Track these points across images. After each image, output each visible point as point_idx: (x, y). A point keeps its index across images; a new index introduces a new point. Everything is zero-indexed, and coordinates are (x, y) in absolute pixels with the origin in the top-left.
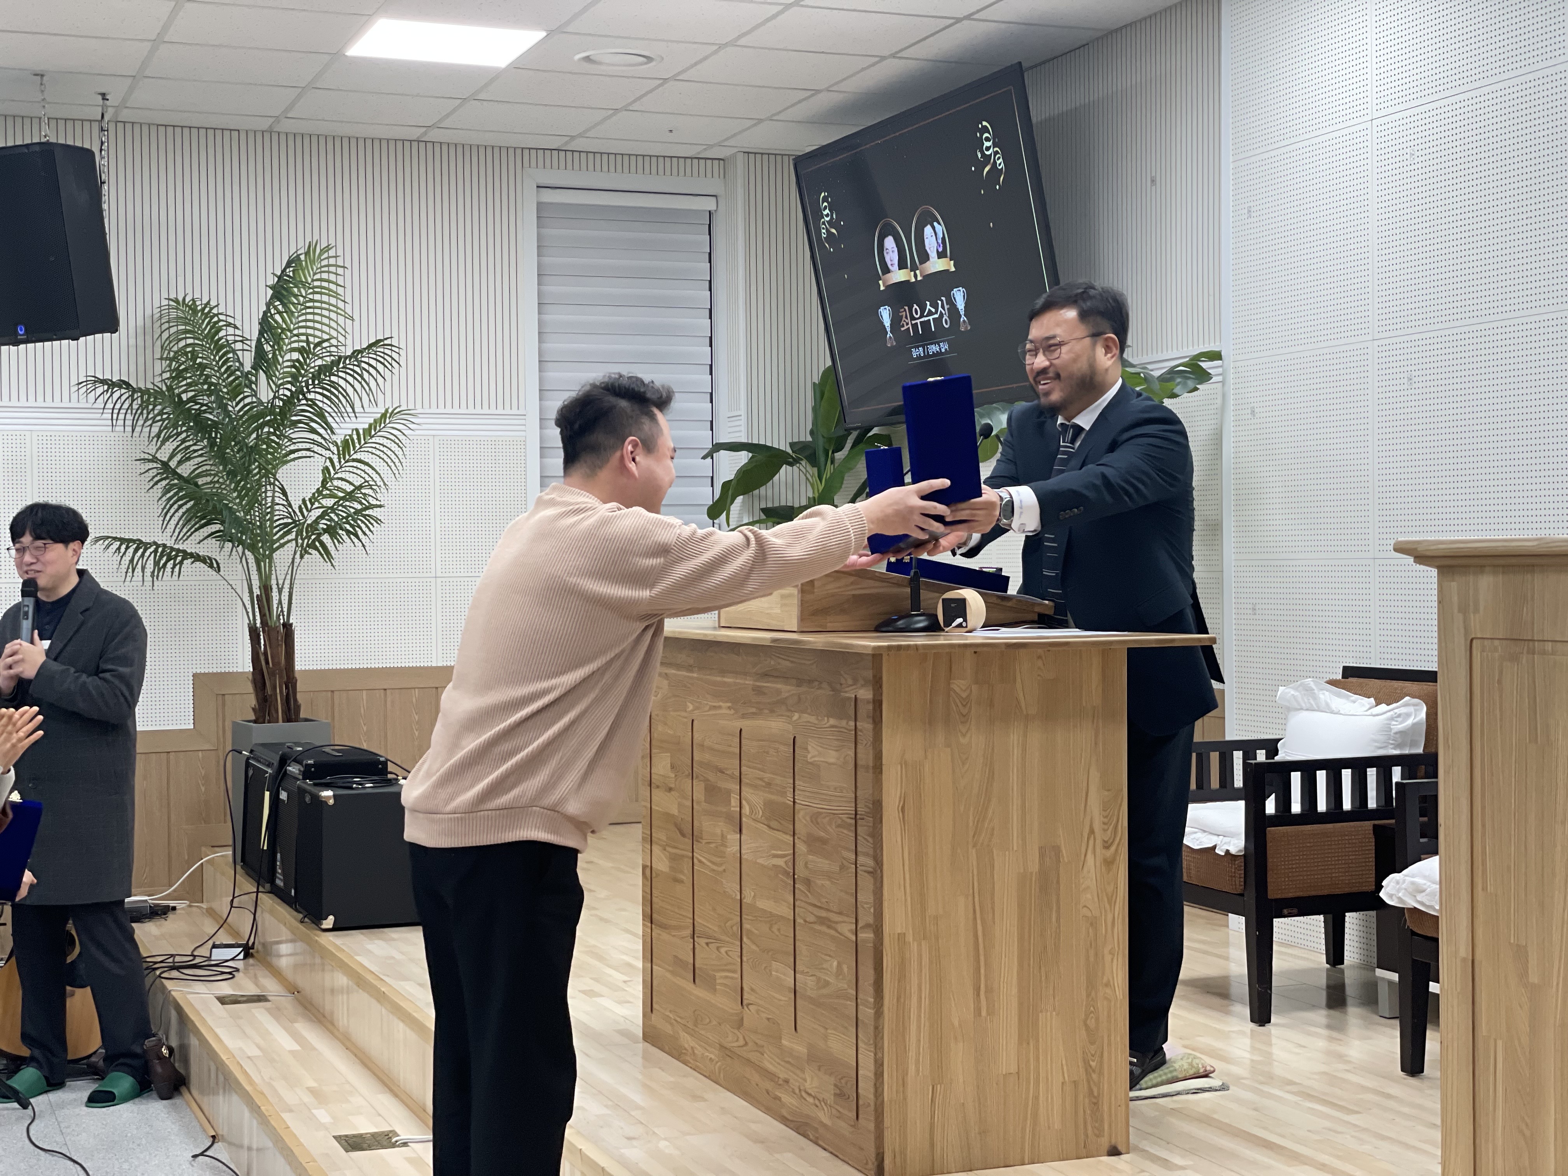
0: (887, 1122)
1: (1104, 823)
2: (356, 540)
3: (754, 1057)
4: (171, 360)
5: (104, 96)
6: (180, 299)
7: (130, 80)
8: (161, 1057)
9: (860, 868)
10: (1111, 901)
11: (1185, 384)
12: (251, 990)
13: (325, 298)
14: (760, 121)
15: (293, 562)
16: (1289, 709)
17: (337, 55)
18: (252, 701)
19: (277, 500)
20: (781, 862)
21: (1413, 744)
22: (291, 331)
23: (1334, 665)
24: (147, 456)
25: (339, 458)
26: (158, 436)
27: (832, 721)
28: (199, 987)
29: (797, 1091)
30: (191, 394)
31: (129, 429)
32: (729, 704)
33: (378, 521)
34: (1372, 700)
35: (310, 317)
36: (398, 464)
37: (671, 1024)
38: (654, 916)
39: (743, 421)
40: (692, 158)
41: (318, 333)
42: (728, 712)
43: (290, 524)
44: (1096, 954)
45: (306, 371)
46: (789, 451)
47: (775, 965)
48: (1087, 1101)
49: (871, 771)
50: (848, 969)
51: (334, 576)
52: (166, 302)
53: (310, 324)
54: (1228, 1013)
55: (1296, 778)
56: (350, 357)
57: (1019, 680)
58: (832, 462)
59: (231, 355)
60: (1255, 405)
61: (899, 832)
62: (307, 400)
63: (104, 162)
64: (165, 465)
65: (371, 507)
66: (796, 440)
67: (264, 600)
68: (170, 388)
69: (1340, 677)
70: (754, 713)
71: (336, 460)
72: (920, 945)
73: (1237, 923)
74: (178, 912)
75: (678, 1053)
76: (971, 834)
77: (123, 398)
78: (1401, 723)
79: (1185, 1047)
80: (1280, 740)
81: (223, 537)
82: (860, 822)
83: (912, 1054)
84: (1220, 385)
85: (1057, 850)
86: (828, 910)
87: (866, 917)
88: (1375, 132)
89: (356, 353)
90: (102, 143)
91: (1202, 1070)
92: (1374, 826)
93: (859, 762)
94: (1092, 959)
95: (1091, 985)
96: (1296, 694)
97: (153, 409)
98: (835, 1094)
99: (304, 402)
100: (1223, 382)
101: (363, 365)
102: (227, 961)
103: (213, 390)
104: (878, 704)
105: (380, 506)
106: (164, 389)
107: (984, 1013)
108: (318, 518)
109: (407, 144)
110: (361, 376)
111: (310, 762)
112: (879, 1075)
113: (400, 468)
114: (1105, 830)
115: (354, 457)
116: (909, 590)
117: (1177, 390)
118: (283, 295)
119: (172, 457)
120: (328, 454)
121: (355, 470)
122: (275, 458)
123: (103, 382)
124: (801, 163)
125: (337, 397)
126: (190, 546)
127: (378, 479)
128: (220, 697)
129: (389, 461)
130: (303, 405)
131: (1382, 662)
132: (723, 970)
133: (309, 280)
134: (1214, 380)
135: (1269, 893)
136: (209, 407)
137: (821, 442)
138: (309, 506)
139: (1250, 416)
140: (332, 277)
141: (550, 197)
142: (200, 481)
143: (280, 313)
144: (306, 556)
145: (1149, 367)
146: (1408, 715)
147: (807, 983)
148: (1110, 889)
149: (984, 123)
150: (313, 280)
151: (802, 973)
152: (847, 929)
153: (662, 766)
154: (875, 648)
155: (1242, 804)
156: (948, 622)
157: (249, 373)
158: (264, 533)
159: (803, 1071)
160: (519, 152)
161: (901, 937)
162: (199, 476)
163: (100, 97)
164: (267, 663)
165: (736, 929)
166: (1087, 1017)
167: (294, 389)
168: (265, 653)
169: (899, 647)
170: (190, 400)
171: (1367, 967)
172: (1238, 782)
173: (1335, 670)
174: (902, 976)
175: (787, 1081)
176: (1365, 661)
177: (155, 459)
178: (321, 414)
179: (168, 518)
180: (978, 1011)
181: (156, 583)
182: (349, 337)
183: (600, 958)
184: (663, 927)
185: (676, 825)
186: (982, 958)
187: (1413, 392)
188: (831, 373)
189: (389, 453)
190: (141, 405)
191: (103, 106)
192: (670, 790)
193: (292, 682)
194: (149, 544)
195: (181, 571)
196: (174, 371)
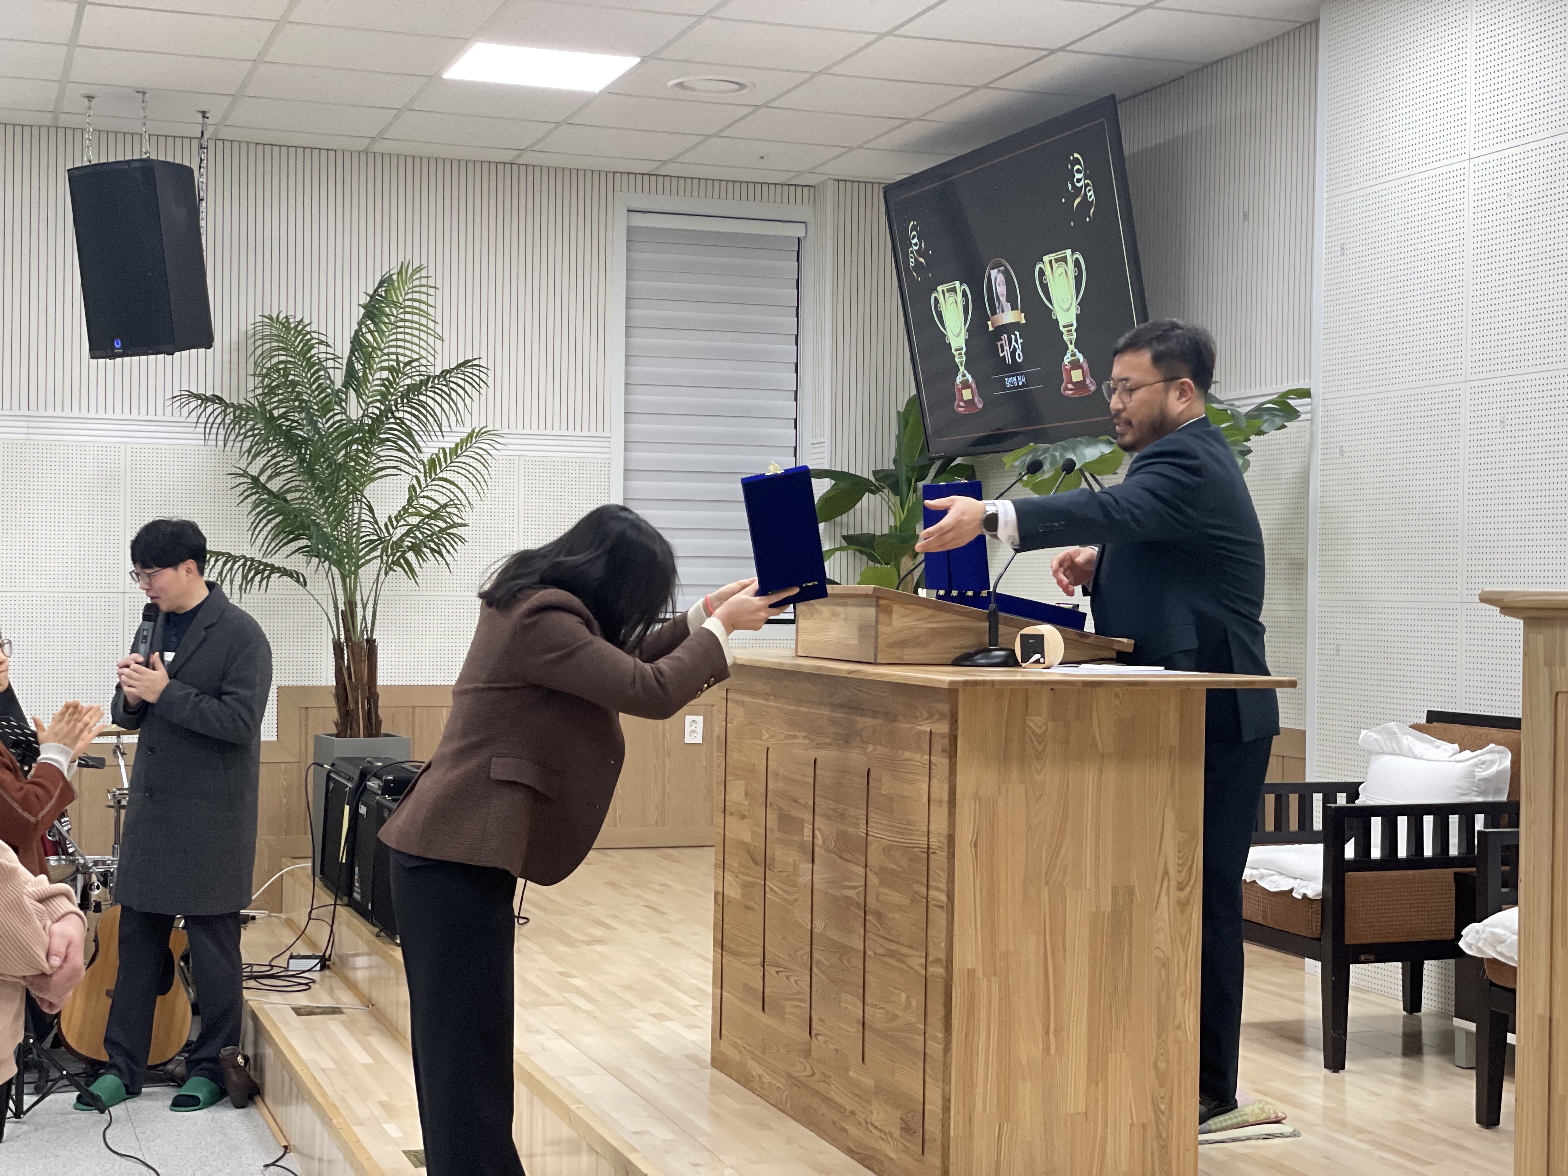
0: (952, 1159)
1: (1179, 865)
2: (439, 558)
3: (821, 1087)
4: (264, 376)
5: (204, 114)
6: (274, 316)
7: (230, 98)
8: (236, 1066)
9: (931, 902)
10: (1184, 942)
11: (1273, 422)
12: (327, 1002)
13: (416, 318)
14: (851, 149)
15: (378, 579)
16: (1371, 753)
17: (435, 78)
18: (334, 714)
19: (364, 517)
20: (852, 893)
21: (1497, 791)
22: (381, 350)
23: (1419, 709)
24: (238, 471)
25: (425, 477)
26: (249, 451)
27: (907, 755)
28: (275, 997)
29: (863, 1122)
30: (282, 410)
31: (221, 443)
32: (805, 734)
33: (463, 540)
34: (1456, 746)
35: (400, 336)
36: (483, 483)
37: (740, 1052)
38: (725, 942)
39: (826, 448)
40: (782, 185)
41: (408, 353)
42: (802, 741)
43: (376, 541)
44: (1168, 997)
45: (395, 389)
46: (872, 479)
47: (844, 996)
48: (1155, 1144)
49: (945, 806)
50: (916, 1002)
51: (417, 593)
52: (260, 319)
53: (401, 343)
54: (1301, 1058)
55: (1376, 822)
56: (439, 377)
57: (1095, 718)
58: (915, 491)
59: (322, 373)
60: (1344, 444)
61: (971, 867)
62: (395, 418)
63: (203, 179)
64: (255, 480)
65: (455, 525)
66: (879, 468)
67: (348, 616)
68: (262, 404)
69: (1424, 721)
70: (829, 744)
71: (422, 479)
72: (989, 981)
73: (1313, 968)
74: (257, 921)
75: (745, 1080)
76: (1044, 871)
77: (216, 413)
78: (1485, 770)
79: (1258, 1091)
80: (1361, 783)
81: (310, 552)
82: (932, 856)
83: (980, 1090)
84: (1308, 423)
85: (1130, 891)
86: (898, 943)
87: (937, 952)
88: (1472, 171)
89: (445, 373)
90: (201, 160)
91: (1273, 1116)
92: (1456, 874)
93: (932, 796)
94: (1164, 1000)
95: (1162, 1027)
96: (1379, 737)
97: (245, 425)
98: (902, 1129)
99: (392, 420)
100: (1311, 420)
101: (452, 385)
102: (304, 972)
103: (305, 407)
104: (953, 739)
105: (465, 525)
106: (256, 404)
107: (1053, 1052)
108: (404, 535)
109: (500, 167)
110: (449, 396)
111: (390, 778)
112: (946, 1109)
113: (485, 487)
114: (1179, 872)
115: (441, 475)
116: (987, 624)
117: (1264, 427)
118: (374, 314)
119: (262, 472)
120: (414, 472)
121: (441, 489)
122: (362, 476)
123: (197, 396)
124: (890, 191)
125: (425, 417)
126: (277, 560)
127: (463, 498)
128: (303, 710)
129: (475, 481)
130: (391, 424)
131: (1468, 707)
132: (791, 1000)
133: (401, 300)
134: (1303, 417)
135: (1346, 938)
136: (300, 424)
137: (904, 468)
138: (395, 523)
139: (1338, 455)
140: (424, 297)
141: (639, 221)
142: (289, 497)
143: (371, 332)
144: (391, 573)
145: (1237, 403)
146: (1492, 762)
147: (875, 1015)
148: (1184, 931)
149: (1076, 155)
150: (405, 300)
151: (872, 1005)
152: (916, 962)
153: (737, 793)
154: (952, 683)
155: (1320, 847)
156: (1026, 658)
157: (339, 390)
158: (350, 549)
159: (869, 1103)
160: (610, 176)
161: (971, 973)
162: (288, 491)
163: (200, 115)
164: (350, 678)
165: (806, 958)
166: (1157, 1060)
167: (383, 408)
168: (349, 668)
169: (975, 683)
170: (281, 416)
171: (1443, 1015)
172: (1318, 825)
173: (1419, 715)
174: (971, 1011)
175: (853, 1113)
176: (1450, 705)
177: (245, 474)
178: (409, 433)
179: (257, 532)
180: (1047, 1049)
181: (243, 596)
182: (438, 357)
183: (671, 981)
184: (734, 954)
185: (749, 852)
186: (1052, 998)
187: (1505, 435)
188: (916, 402)
190: (233, 421)
191: (203, 124)
192: (744, 817)
193: (372, 696)
194: (236, 558)
195: (263, 586)
196: (266, 387)
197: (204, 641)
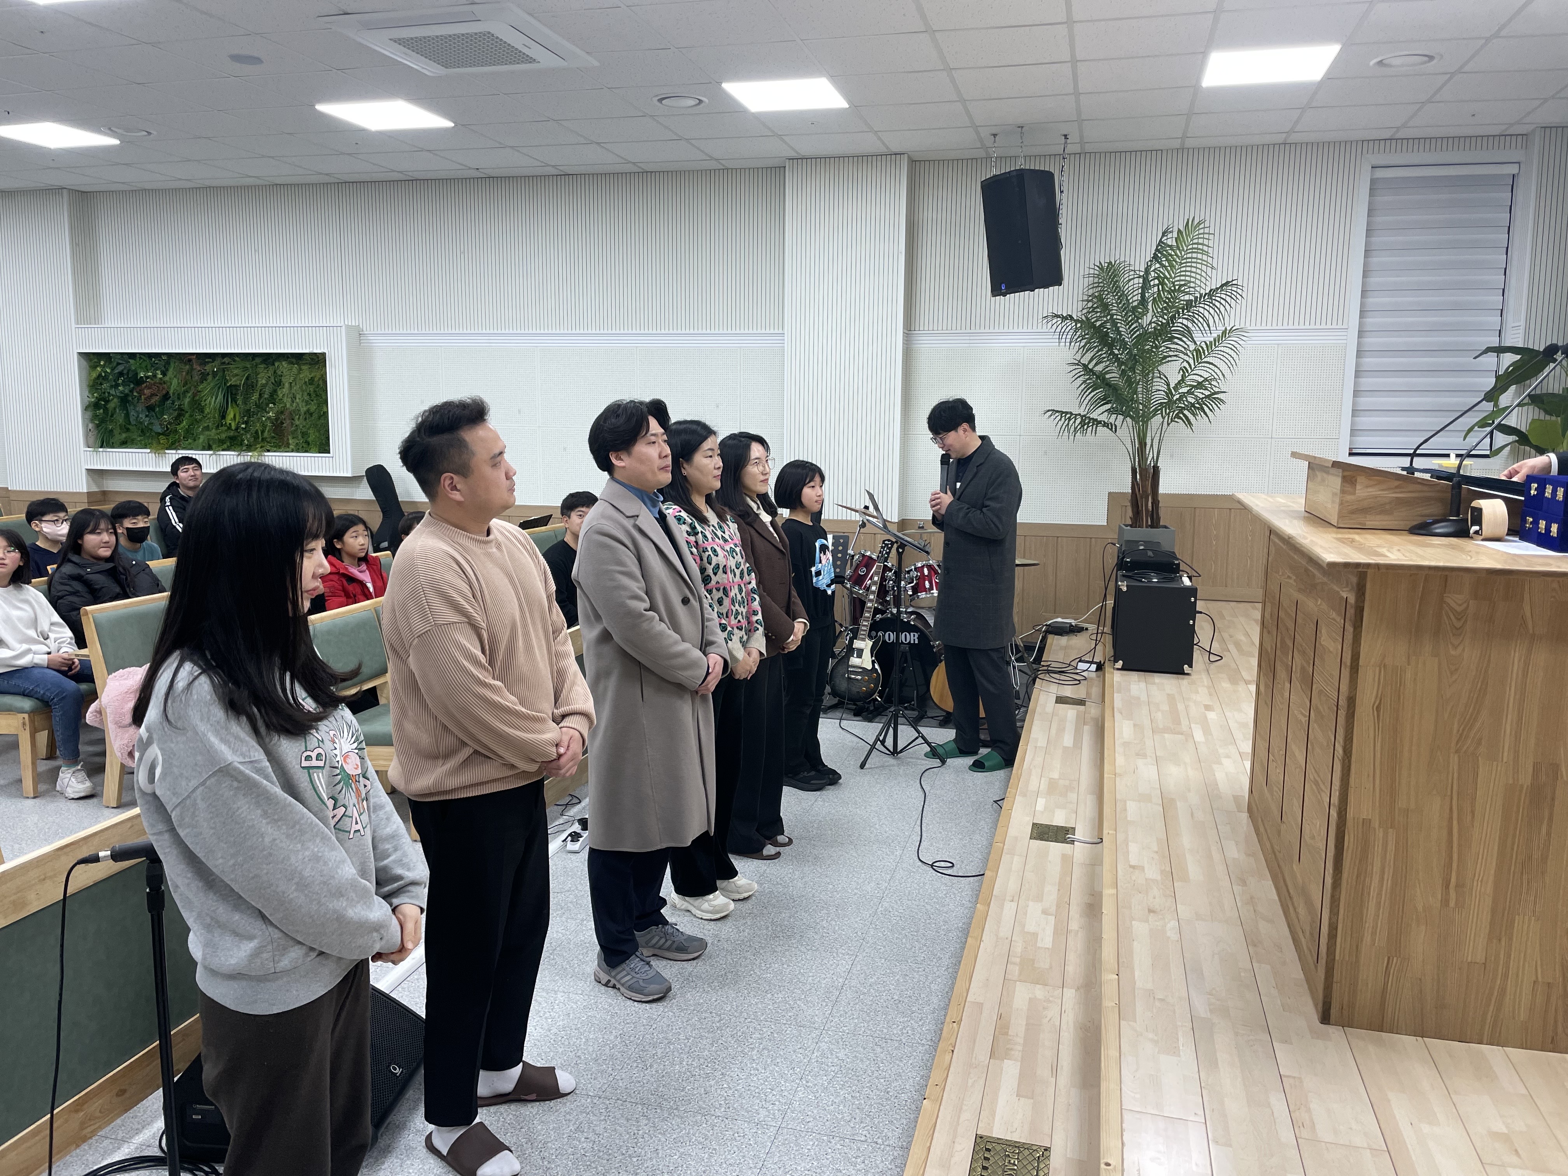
3: (1282, 865)
4: (1088, 301)
5: (1066, 137)
7: (1076, 123)
9: (1335, 752)
12: (1082, 696)
15: (1162, 427)
17: (1196, 87)
18: (1130, 513)
20: (1304, 721)
24: (1075, 362)
25: (1194, 361)
26: (1084, 348)
27: (1335, 615)
28: (1053, 688)
29: (1296, 910)
31: (1068, 344)
32: (1294, 578)
33: (1225, 402)
35: (1187, 269)
36: (1234, 366)
37: (1257, 810)
38: (1257, 723)
39: (1521, 329)
42: (1292, 584)
47: (1295, 801)
49: (1348, 670)
51: (1193, 436)
53: (1187, 273)
56: (1209, 294)
57: (1529, 599)
61: (1372, 728)
63: (1059, 176)
64: (1085, 367)
65: (1217, 392)
67: (1141, 451)
68: (1088, 319)
70: (1302, 590)
71: (1191, 362)
72: (1386, 832)
75: (1256, 832)
76: (1455, 739)
77: (1066, 325)
81: (1118, 411)
82: (1339, 711)
83: (1369, 925)
85: (1556, 770)
86: (1318, 776)
89: (1213, 290)
90: (1061, 167)
93: (1343, 658)
97: (1081, 331)
98: (1310, 932)
99: (1177, 324)
101: (1218, 298)
104: (1361, 609)
105: (1224, 392)
106: (1084, 318)
107: (1452, 904)
108: (1179, 399)
110: (1215, 305)
111: (1129, 560)
112: (1332, 936)
115: (1205, 360)
119: (1090, 361)
121: (1208, 370)
122: (1155, 361)
123: (1057, 316)
125: (1199, 320)
126: (1096, 416)
127: (1220, 375)
128: (1124, 508)
129: (1229, 364)
130: (1175, 327)
132: (1276, 785)
133: (1188, 244)
136: (1111, 330)
138: (1173, 392)
140: (1204, 241)
141: (1381, 174)
142: (1107, 376)
143: (1165, 267)
144: (1172, 423)
147: (1306, 828)
150: (1191, 244)
151: (1305, 818)
158: (1144, 407)
159: (1299, 897)
160: (1360, 144)
161: (1367, 823)
162: (1105, 373)
163: (1063, 138)
164: (1139, 490)
167: (1168, 317)
168: (1140, 483)
175: (1293, 898)
177: (1079, 363)
178: (1189, 332)
179: (1084, 399)
180: (1445, 902)
182: (1210, 280)
184: (1260, 734)
185: (1269, 661)
186: (1455, 856)
189: (1230, 358)
190: (1075, 330)
191: (1066, 143)
192: (1269, 632)
193: (1156, 502)
194: (1076, 415)
195: (1094, 432)
196: (1090, 308)
197: (976, 474)
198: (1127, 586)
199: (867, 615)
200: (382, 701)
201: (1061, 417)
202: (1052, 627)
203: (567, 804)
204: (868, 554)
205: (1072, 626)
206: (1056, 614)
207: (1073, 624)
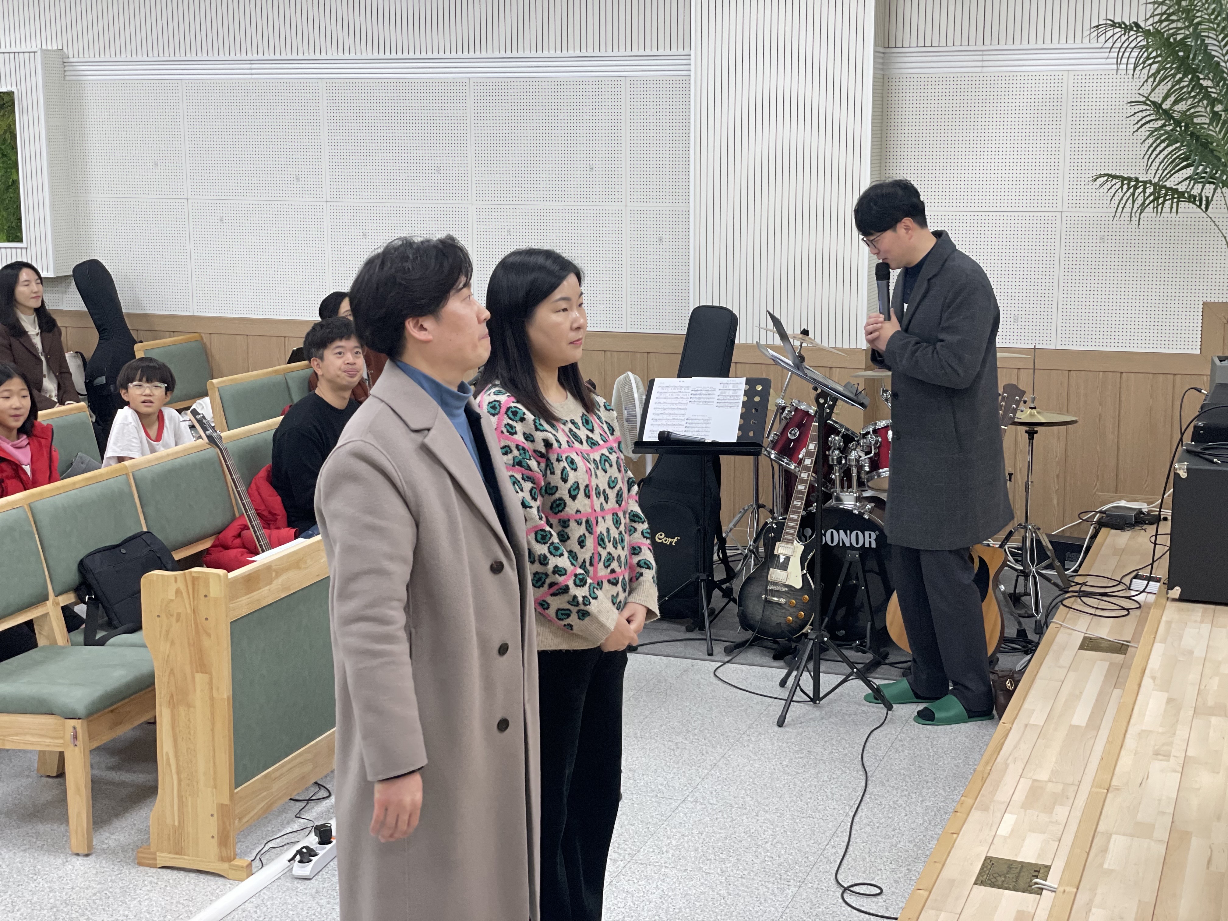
24: (1141, 98)
26: (1156, 76)
28: (1081, 622)
64: (1157, 106)
68: (1159, 32)
77: (1130, 40)
106: (1155, 29)
119: (1166, 97)
123: (1114, 25)
177: (1147, 101)
179: (1151, 160)
194: (1145, 183)
195: (1174, 210)
196: (1162, 14)
198: (1189, 471)
199: (797, 503)
200: (41, 641)
201: (1122, 185)
202: (1108, 516)
203: (309, 800)
204: (803, 407)
205: (1143, 513)
206: (1118, 491)
207: (1145, 510)
